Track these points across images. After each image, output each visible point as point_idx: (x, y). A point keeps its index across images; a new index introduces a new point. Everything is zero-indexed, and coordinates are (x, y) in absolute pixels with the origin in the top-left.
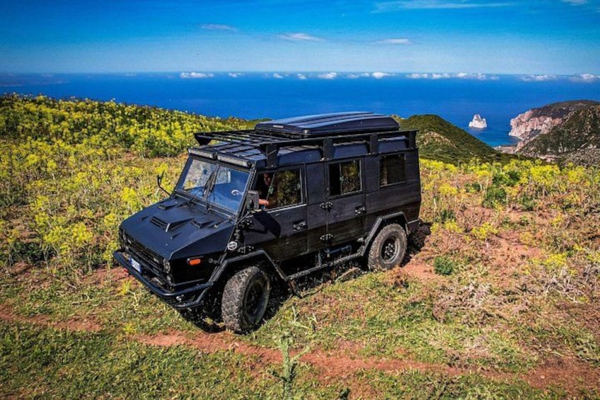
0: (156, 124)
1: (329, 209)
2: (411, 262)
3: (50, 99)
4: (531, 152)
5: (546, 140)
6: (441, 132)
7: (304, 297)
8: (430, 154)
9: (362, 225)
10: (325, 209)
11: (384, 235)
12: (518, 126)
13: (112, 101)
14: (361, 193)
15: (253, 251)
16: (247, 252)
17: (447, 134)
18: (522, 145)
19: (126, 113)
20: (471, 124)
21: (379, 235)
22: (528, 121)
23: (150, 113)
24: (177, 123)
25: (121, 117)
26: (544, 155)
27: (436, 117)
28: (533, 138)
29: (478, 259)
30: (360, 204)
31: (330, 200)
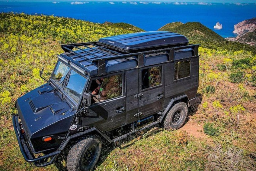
0: (70, 27)
1: (141, 98)
2: (189, 122)
3: (26, 14)
4: (243, 40)
5: (251, 35)
6: (201, 30)
7: (124, 148)
8: (195, 40)
9: (161, 105)
10: (138, 98)
11: (175, 109)
12: (237, 28)
13: (52, 15)
14: (162, 86)
15: (88, 129)
16: (84, 130)
17: (203, 31)
18: (239, 37)
19: (58, 21)
20: (215, 27)
21: (171, 110)
22: (243, 26)
23: (68, 21)
24: (79, 26)
25: (55, 23)
26: (249, 42)
27: (198, 23)
28: (245, 34)
29: (231, 124)
30: (161, 93)
31: (142, 92)
